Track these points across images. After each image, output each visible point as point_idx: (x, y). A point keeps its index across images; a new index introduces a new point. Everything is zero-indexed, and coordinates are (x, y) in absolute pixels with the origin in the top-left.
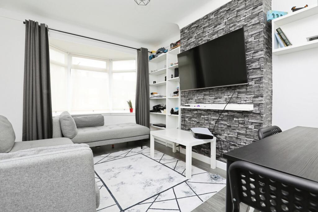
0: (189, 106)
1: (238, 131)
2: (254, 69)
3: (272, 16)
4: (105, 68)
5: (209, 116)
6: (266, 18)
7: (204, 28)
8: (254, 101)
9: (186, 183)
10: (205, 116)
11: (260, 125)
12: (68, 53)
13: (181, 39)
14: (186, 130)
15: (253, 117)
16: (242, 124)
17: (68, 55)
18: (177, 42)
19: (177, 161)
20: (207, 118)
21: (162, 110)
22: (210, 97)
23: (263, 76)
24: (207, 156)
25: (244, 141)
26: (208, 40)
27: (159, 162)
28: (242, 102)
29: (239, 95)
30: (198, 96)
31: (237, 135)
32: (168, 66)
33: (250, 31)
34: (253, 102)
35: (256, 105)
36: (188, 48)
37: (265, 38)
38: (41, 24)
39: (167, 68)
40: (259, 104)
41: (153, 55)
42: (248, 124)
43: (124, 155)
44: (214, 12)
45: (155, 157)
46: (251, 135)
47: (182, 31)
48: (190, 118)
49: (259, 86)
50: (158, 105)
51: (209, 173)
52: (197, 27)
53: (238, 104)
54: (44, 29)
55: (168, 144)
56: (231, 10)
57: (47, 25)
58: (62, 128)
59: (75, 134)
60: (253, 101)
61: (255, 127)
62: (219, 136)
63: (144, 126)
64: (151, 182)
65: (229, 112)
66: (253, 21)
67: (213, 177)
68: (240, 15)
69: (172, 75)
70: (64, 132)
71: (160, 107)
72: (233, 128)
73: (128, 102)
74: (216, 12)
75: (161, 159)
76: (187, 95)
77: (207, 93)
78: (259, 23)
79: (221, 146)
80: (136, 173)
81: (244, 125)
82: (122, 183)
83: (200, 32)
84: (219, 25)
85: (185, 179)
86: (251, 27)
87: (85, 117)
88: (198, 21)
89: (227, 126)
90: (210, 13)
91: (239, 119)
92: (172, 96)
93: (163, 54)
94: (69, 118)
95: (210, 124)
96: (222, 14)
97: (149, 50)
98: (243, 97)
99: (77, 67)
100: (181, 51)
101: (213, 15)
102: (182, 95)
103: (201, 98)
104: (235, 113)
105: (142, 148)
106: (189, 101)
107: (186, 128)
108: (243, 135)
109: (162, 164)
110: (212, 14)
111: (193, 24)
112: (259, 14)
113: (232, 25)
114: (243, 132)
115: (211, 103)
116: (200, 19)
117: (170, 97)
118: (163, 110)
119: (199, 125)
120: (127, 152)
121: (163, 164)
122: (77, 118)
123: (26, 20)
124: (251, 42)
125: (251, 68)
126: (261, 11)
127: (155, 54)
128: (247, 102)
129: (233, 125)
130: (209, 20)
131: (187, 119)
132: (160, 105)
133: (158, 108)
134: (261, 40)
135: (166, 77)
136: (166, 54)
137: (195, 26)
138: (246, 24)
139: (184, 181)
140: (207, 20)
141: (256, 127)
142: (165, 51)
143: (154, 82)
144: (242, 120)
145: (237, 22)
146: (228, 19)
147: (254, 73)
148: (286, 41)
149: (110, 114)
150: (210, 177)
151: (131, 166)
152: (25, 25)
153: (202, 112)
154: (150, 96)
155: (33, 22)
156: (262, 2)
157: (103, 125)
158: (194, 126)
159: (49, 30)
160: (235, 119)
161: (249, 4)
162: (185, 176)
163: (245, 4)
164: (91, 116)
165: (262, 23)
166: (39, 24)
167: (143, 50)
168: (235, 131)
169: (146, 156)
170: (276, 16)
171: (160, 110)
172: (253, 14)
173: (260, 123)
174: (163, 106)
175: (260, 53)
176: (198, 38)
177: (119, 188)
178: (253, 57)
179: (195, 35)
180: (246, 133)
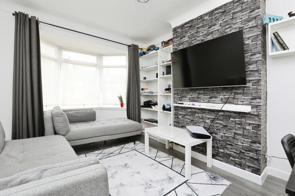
0: (182, 104)
1: (234, 131)
2: (251, 71)
3: (269, 20)
4: (96, 63)
5: (204, 115)
6: (262, 22)
7: (198, 28)
8: (252, 102)
9: (187, 184)
10: (200, 115)
11: (258, 127)
12: (58, 46)
13: (173, 38)
14: (180, 128)
15: (251, 119)
16: (239, 124)
17: (59, 49)
18: (169, 41)
19: (172, 158)
20: (202, 116)
21: (153, 105)
22: (205, 96)
23: (261, 78)
24: (202, 154)
25: (241, 141)
26: (202, 40)
27: (155, 160)
28: (239, 103)
29: (235, 95)
30: (192, 95)
31: (234, 135)
32: (160, 63)
33: (247, 34)
34: (251, 104)
35: (253, 107)
36: (181, 47)
37: (262, 41)
38: (31, 16)
39: (158, 66)
40: (257, 105)
41: (144, 52)
42: (246, 125)
43: (118, 152)
44: (208, 13)
45: (149, 154)
46: (248, 136)
47: (175, 30)
48: (184, 116)
49: (257, 88)
50: (149, 101)
51: (207, 172)
52: (190, 27)
53: (235, 104)
54: (35, 22)
55: (160, 139)
56: (227, 12)
57: (38, 18)
58: (54, 124)
59: (68, 131)
60: (250, 102)
61: (252, 128)
62: (214, 135)
63: (136, 121)
64: (150, 183)
65: (225, 112)
66: (250, 24)
67: (212, 177)
68: (236, 18)
69: (163, 72)
70: (57, 129)
71: (151, 103)
72: (229, 128)
73: (118, 97)
74: (210, 13)
75: (156, 157)
76: (180, 93)
77: (202, 92)
78: (256, 26)
79: (216, 145)
80: (134, 172)
81: (241, 125)
82: (121, 184)
83: (193, 32)
84: (214, 26)
85: (184, 179)
86: (248, 30)
87: (77, 113)
88: (192, 21)
89: (223, 125)
90: (204, 14)
91: (236, 120)
92: (164, 93)
93: (154, 51)
94: (62, 114)
95: (205, 122)
96: (217, 15)
97: (139, 47)
98: (240, 98)
99: (67, 61)
100: (173, 49)
101: (208, 16)
102: (175, 92)
103: (196, 97)
104: (232, 113)
105: (135, 144)
106: (183, 99)
107: (179, 125)
108: (239, 135)
109: (157, 162)
110: (206, 14)
111: (186, 24)
112: (257, 17)
113: (228, 27)
114: (240, 132)
115: (205, 102)
116: (194, 19)
117: (162, 93)
118: (155, 106)
119: (194, 123)
120: (120, 148)
121: (159, 162)
122: (69, 113)
123: (15, 12)
124: (248, 44)
125: (248, 70)
126: (258, 14)
127: (145, 51)
128: (244, 103)
129: (230, 125)
130: (203, 20)
131: (180, 117)
132: (151, 101)
133: (149, 104)
134: (259, 43)
135: (157, 74)
136: (158, 51)
137: (188, 26)
138: (243, 27)
139: (184, 182)
140: (200, 20)
141: (254, 128)
142: (157, 49)
143: (144, 78)
144: (239, 121)
145: (233, 24)
146: (224, 21)
147: (251, 75)
148: (284, 45)
149: (101, 109)
150: (209, 177)
151: (127, 164)
152: (14, 16)
153: (197, 110)
154: (141, 91)
155: (23, 14)
156: (259, 5)
157: (95, 120)
158: (188, 124)
159: (40, 23)
160: (231, 119)
161: (245, 6)
162: (184, 177)
163: (242, 7)
164: (83, 111)
165: (260, 27)
166: (30, 17)
167: (134, 46)
168: (232, 131)
169: (140, 152)
170: (272, 20)
171: (152, 106)
172: (250, 17)
173: (258, 125)
174: (153, 102)
175: (258, 55)
176: (192, 38)
177: (119, 191)
178: (250, 59)
179: (188, 35)
180: (244, 133)
